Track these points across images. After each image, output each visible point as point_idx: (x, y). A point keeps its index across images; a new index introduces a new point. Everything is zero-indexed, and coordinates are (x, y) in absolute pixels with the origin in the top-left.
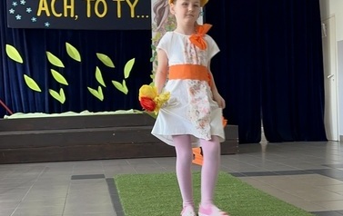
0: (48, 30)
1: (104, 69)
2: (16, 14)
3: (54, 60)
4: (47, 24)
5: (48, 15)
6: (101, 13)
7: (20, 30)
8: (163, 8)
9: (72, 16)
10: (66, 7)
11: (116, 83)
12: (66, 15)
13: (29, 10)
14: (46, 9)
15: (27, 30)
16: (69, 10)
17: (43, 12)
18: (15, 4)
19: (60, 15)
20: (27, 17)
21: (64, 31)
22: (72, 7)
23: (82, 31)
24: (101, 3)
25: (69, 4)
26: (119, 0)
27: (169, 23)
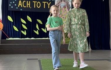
0: (21, 11)
2: (11, 6)
3: (23, 21)
4: (21, 10)
5: (22, 7)
6: (39, 6)
7: (13, 11)
8: (59, 5)
9: (29, 7)
10: (27, 4)
11: (43, 29)
12: (27, 7)
13: (15, 5)
16: (28, 5)
17: (20, 6)
18: (11, 3)
20: (15, 7)
21: (27, 12)
22: (29, 4)
23: (33, 12)
24: (39, 3)
25: (28, 3)
26: (44, 2)
27: (60, 10)
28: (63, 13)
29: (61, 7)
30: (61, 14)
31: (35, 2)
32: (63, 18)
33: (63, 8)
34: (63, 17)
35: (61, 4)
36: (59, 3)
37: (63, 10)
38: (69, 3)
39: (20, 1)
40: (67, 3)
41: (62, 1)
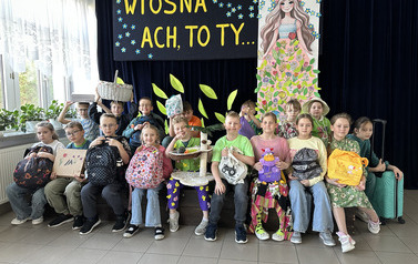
0: (151, 62)
1: (207, 101)
2: (121, 47)
3: (159, 92)
4: (150, 56)
5: (152, 46)
6: (203, 42)
7: (128, 62)
8: (272, 32)
9: (175, 46)
10: (169, 37)
11: (218, 115)
12: (168, 46)
13: (133, 42)
14: (149, 40)
15: (134, 62)
16: (171, 40)
17: (147, 43)
18: (120, 37)
19: (163, 46)
20: (131, 49)
21: (168, 62)
22: (174, 37)
23: (186, 62)
24: (204, 31)
25: (172, 34)
26: (223, 26)
27: (277, 49)
28: (286, 59)
29: (278, 38)
30: (279, 61)
31: (191, 28)
32: (288, 74)
33: (288, 41)
34: (286, 71)
35: (282, 28)
36: (273, 23)
37: (288, 46)
38: (311, 22)
39: (147, 30)
40: (304, 22)
41: (283, 14)
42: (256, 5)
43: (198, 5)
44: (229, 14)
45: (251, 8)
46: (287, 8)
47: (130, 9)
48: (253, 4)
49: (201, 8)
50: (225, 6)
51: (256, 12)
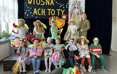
2: (27, 14)
4: (36, 17)
5: (37, 14)
7: (29, 19)
8: (72, 13)
9: (44, 15)
10: (42, 12)
12: (42, 15)
13: (31, 13)
14: (36, 12)
15: (31, 19)
18: (26, 11)
19: (40, 14)
22: (44, 12)
24: (53, 11)
26: (59, 10)
27: (74, 17)
28: (76, 20)
31: (49, 10)
32: (77, 24)
33: (77, 15)
35: (75, 11)
36: (72, 10)
37: (77, 17)
38: (82, 10)
39: (35, 9)
40: (81, 10)
41: (75, 8)
42: (68, 5)
43: (51, 3)
44: (60, 7)
45: (67, 5)
46: (76, 6)
47: (30, 3)
48: (67, 4)
49: (52, 4)
50: (59, 4)
51: (68, 6)
